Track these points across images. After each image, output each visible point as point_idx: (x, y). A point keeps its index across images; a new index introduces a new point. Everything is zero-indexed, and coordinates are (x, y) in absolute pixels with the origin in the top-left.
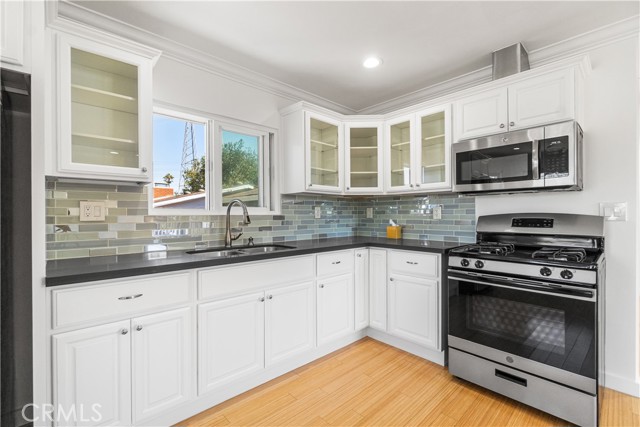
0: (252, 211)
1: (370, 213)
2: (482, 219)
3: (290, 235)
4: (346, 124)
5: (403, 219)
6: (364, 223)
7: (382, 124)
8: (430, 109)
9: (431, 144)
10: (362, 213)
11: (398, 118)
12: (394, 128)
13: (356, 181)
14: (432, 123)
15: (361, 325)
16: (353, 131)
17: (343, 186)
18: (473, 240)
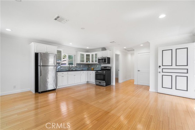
0: (73, 66)
1: (90, 66)
2: (102, 67)
3: (77, 69)
4: (85, 54)
5: (94, 67)
6: (89, 68)
7: (90, 54)
8: (96, 53)
9: (96, 57)
10: (89, 66)
11: (92, 53)
12: (92, 54)
13: (87, 62)
14: (96, 55)
15: (87, 81)
16: (86, 55)
17: (85, 62)
18: (100, 69)
